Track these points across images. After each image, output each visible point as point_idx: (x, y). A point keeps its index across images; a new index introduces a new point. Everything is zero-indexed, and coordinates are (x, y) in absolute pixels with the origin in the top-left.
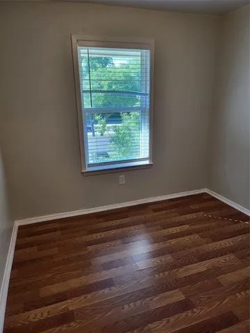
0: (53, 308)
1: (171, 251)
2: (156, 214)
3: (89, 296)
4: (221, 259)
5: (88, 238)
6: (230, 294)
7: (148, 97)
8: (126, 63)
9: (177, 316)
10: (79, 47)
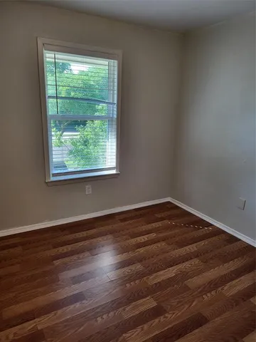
0: (20, 329)
1: (140, 260)
2: (123, 224)
3: (59, 312)
4: (187, 264)
5: (54, 252)
6: (199, 297)
7: (115, 106)
8: (85, 70)
9: (149, 323)
10: (45, 51)
